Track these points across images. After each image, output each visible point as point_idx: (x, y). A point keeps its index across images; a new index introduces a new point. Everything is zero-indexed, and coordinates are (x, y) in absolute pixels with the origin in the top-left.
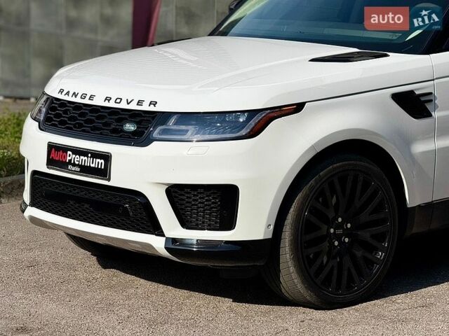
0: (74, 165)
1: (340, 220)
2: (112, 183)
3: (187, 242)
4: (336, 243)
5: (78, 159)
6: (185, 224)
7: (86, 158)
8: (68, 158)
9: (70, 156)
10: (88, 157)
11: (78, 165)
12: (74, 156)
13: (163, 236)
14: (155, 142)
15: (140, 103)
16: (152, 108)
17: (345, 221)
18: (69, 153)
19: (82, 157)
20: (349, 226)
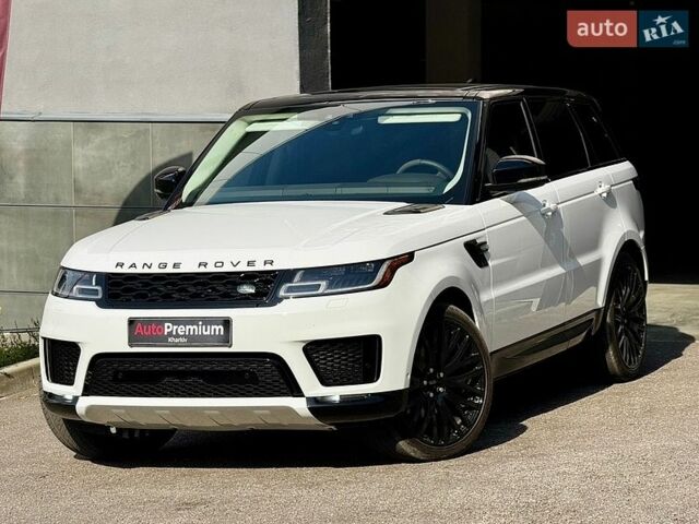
0: (177, 336)
1: (431, 370)
2: (234, 349)
3: (329, 399)
4: (432, 395)
5: (181, 330)
6: (325, 382)
7: (195, 327)
8: (167, 330)
9: (168, 328)
10: (198, 325)
11: (184, 336)
12: (175, 327)
13: (303, 396)
14: (285, 301)
15: (250, 263)
16: (269, 267)
17: (437, 370)
18: (166, 324)
19: (188, 327)
20: (442, 375)
